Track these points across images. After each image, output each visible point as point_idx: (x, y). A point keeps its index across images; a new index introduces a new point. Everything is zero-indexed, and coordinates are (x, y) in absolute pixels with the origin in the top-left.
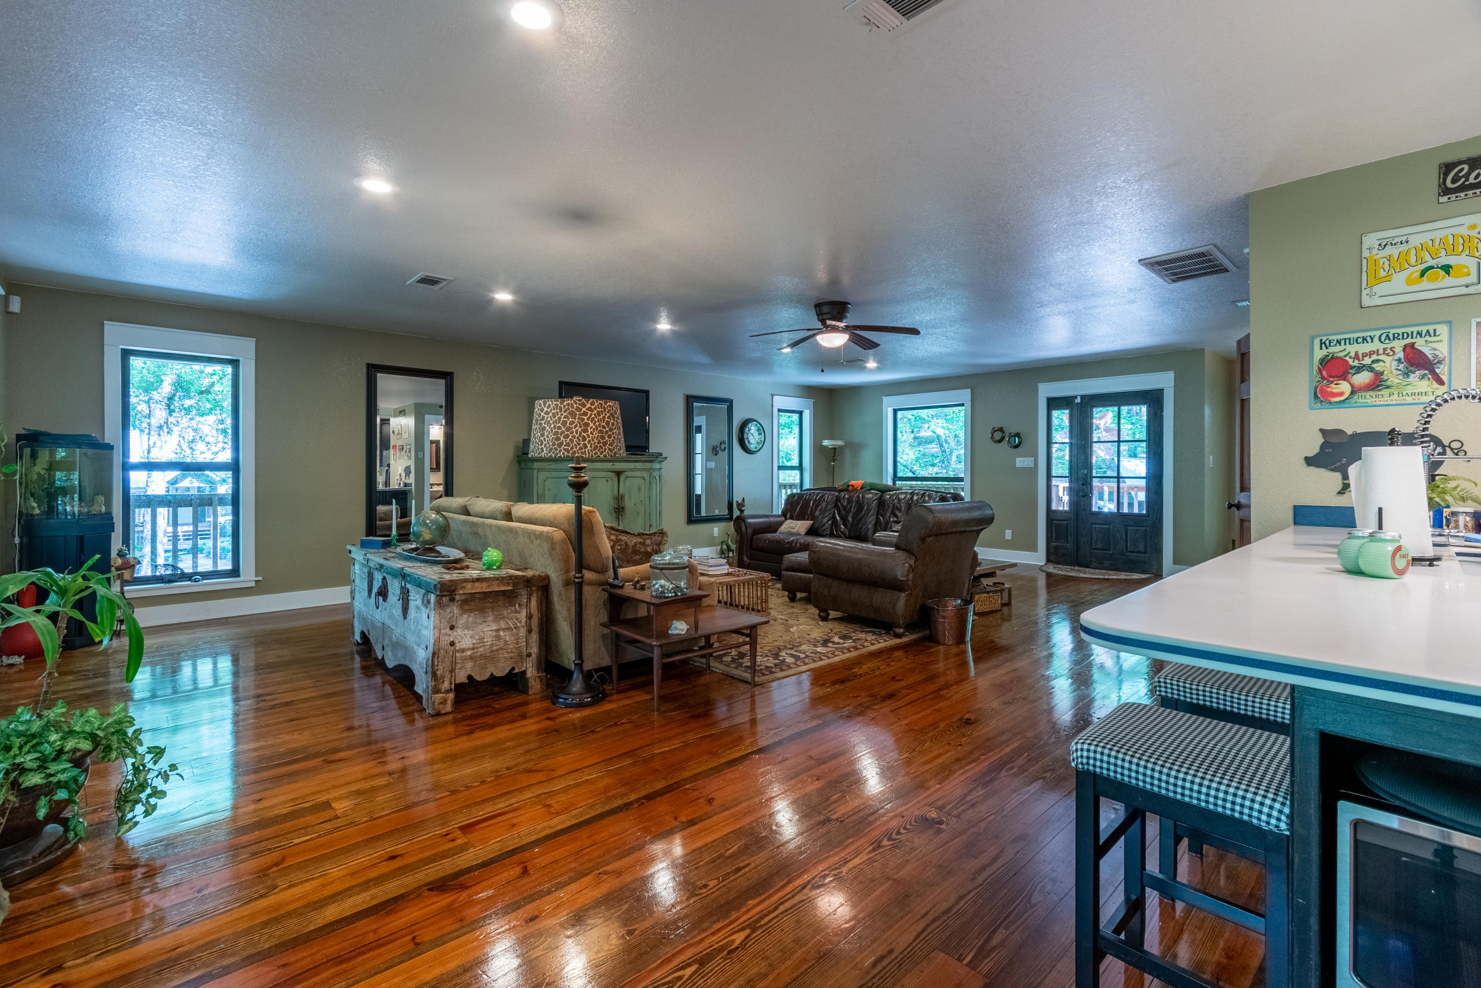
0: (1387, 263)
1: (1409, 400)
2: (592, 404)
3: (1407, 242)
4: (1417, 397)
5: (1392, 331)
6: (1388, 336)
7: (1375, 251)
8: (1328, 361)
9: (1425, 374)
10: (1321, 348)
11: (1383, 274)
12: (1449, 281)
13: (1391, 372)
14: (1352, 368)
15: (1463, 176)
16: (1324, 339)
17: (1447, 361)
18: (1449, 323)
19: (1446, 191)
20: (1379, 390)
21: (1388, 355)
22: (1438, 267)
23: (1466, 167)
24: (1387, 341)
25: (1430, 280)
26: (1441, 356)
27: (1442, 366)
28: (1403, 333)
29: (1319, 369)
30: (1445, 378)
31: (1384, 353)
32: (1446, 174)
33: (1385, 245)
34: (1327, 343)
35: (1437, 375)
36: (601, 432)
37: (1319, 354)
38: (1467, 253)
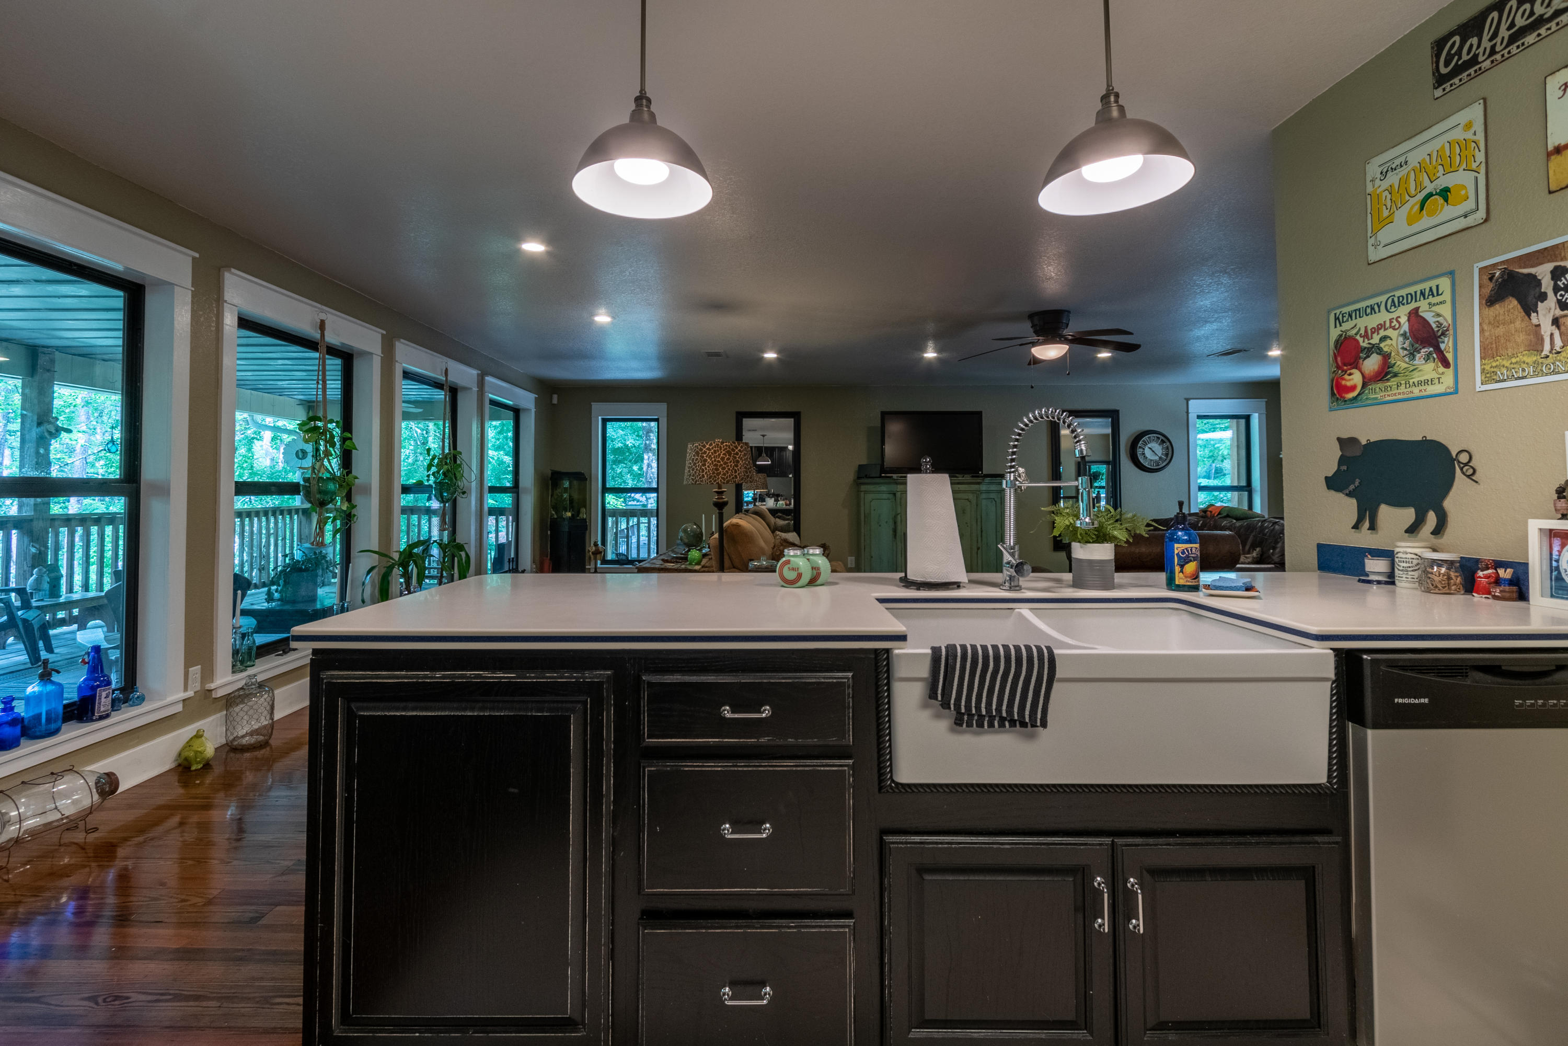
0: (1389, 196)
1: (1416, 391)
2: (711, 445)
3: (1406, 162)
4: (1423, 388)
5: (1398, 293)
6: (1393, 301)
7: (1378, 182)
8: (1342, 343)
9: (1430, 353)
10: (1336, 327)
11: (1386, 213)
12: (1449, 211)
13: (1398, 354)
14: (1363, 349)
15: (1455, 54)
16: (1338, 312)
17: (1451, 332)
18: (1451, 274)
19: (1440, 80)
20: (1388, 380)
21: (1395, 329)
22: (1436, 194)
23: (1457, 38)
24: (1393, 309)
25: (1430, 214)
26: (1445, 324)
27: (1446, 339)
28: (1407, 295)
29: (1334, 354)
30: (1450, 356)
31: (1391, 327)
32: (1438, 56)
33: (1386, 172)
34: (1341, 317)
35: (1442, 352)
36: (716, 465)
37: (1335, 333)
38: (1464, 166)
